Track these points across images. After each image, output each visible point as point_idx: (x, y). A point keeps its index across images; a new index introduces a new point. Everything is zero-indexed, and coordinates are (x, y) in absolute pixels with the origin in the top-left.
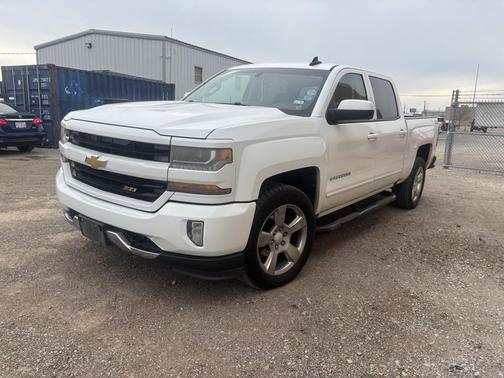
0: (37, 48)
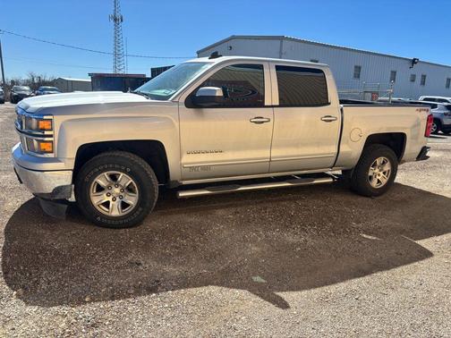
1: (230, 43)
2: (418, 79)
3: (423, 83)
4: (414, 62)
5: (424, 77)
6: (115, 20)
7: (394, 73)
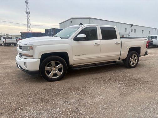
0: (60, 24)
1: (71, 20)
2: (133, 31)
3: (135, 32)
4: (132, 25)
5: (135, 30)
6: (27, 13)
7: (126, 29)
